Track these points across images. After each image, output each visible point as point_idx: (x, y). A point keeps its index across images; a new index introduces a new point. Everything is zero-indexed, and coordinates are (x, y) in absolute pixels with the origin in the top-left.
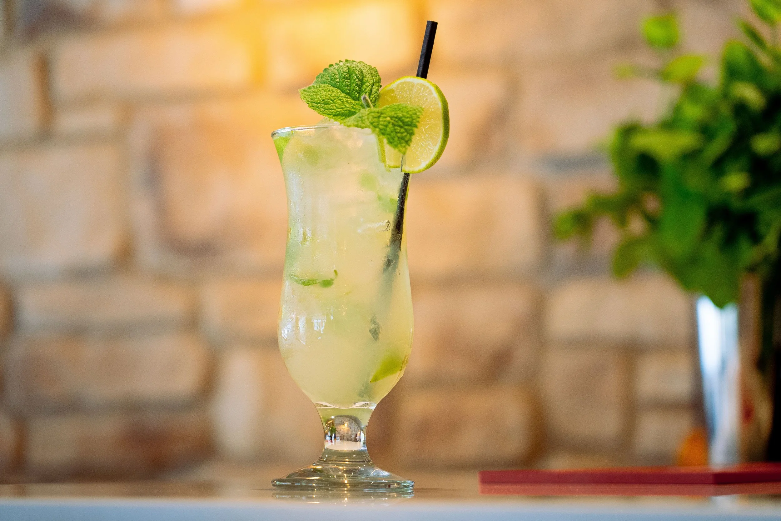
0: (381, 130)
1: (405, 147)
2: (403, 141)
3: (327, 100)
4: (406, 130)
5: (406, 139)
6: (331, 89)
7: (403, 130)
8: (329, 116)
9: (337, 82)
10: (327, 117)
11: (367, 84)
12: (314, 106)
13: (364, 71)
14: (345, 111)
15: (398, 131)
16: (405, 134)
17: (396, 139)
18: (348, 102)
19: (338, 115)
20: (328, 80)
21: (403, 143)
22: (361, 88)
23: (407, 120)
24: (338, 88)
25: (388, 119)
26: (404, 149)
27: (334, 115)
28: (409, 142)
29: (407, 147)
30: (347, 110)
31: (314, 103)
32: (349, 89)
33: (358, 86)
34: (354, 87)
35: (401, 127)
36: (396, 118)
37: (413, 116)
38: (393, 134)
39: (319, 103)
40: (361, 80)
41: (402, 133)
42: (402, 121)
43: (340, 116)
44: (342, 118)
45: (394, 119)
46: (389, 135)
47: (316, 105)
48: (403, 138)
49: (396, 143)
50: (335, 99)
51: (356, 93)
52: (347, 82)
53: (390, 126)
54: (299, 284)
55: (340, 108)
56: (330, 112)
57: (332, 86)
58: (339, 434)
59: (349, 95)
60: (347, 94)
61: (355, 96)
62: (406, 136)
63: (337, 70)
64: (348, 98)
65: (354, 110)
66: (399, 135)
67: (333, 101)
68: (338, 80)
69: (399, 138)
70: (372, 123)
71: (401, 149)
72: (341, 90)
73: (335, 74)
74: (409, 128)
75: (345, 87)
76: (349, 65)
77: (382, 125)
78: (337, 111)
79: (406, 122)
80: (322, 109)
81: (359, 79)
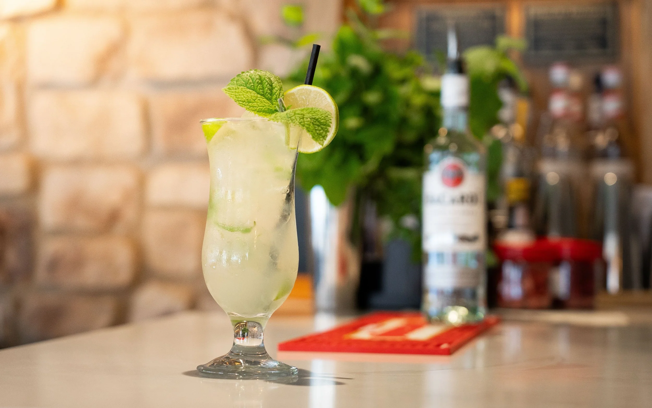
0: (307, 128)
1: (322, 140)
2: (321, 136)
3: (250, 100)
4: (322, 128)
5: (323, 135)
6: (248, 91)
7: (320, 128)
8: (254, 112)
9: (252, 86)
10: (253, 112)
11: (276, 89)
12: (241, 104)
13: (272, 79)
14: (265, 108)
15: (316, 128)
16: (322, 131)
17: (316, 134)
18: (264, 102)
19: (260, 112)
20: (244, 83)
21: (321, 138)
22: (271, 91)
23: (322, 121)
24: (253, 90)
25: (309, 119)
26: (322, 142)
27: (258, 112)
28: (326, 137)
29: (324, 140)
30: (267, 108)
31: (240, 101)
32: (262, 92)
33: (270, 90)
34: (267, 90)
35: (318, 126)
36: (314, 119)
37: (326, 118)
38: (314, 131)
39: (244, 102)
40: (271, 86)
41: (320, 130)
42: (319, 122)
43: (262, 113)
44: (263, 114)
45: (313, 120)
46: (312, 132)
47: (242, 103)
48: (320, 134)
49: (316, 138)
50: (256, 99)
51: (269, 95)
52: (261, 86)
53: (312, 125)
54: (227, 230)
55: (261, 106)
56: (254, 109)
57: (248, 88)
58: (251, 333)
59: (263, 96)
60: (261, 95)
61: (269, 97)
62: (323, 132)
63: (250, 76)
64: (263, 98)
65: (271, 108)
66: (318, 131)
67: (254, 100)
68: (252, 84)
69: (317, 134)
70: (300, 123)
71: (320, 142)
72: (256, 92)
73: (249, 80)
74: (325, 127)
75: (259, 90)
76: (259, 74)
77: (307, 124)
78: (259, 109)
79: (322, 122)
80: (248, 106)
81: (269, 84)
